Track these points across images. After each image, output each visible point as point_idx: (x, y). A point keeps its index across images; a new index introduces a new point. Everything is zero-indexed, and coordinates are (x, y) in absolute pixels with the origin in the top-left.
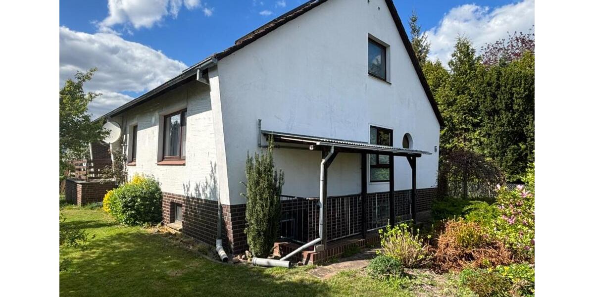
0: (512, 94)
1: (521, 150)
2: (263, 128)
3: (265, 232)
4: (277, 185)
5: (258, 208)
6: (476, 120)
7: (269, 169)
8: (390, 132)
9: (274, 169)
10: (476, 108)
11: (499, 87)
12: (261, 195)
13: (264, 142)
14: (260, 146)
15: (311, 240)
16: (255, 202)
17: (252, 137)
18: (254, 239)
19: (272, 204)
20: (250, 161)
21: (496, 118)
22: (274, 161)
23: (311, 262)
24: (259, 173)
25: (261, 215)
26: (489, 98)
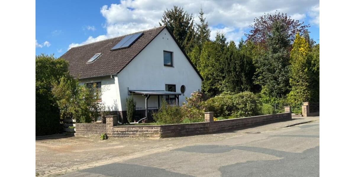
0: (235, 64)
1: (242, 89)
2: (129, 90)
3: (132, 116)
4: (135, 105)
5: (130, 111)
6: (223, 75)
7: (132, 101)
8: (175, 86)
9: (134, 101)
10: (223, 69)
11: (231, 60)
12: (131, 107)
13: (130, 93)
14: (129, 95)
15: (144, 118)
16: (129, 109)
17: (126, 92)
18: (129, 118)
19: (134, 110)
20: (127, 99)
21: (230, 74)
22: (134, 99)
23: (144, 123)
24: (130, 102)
25: (131, 112)
26: (227, 65)
